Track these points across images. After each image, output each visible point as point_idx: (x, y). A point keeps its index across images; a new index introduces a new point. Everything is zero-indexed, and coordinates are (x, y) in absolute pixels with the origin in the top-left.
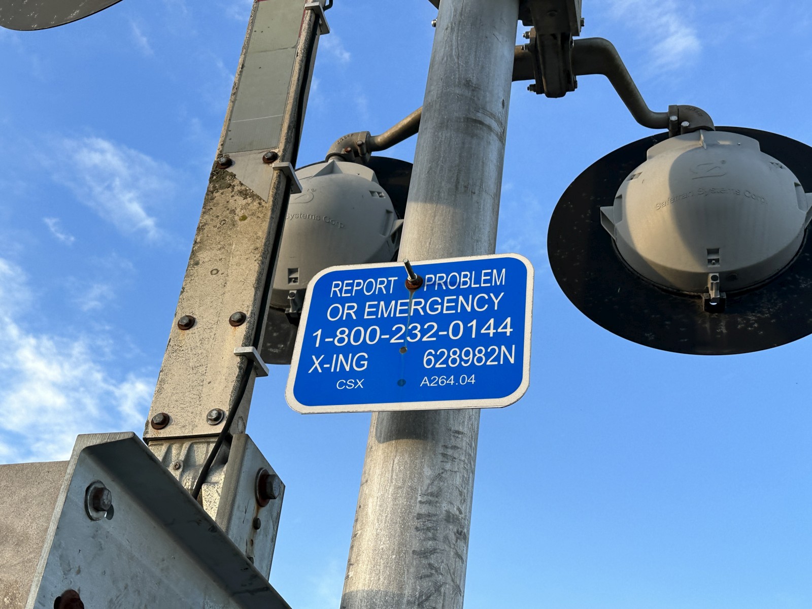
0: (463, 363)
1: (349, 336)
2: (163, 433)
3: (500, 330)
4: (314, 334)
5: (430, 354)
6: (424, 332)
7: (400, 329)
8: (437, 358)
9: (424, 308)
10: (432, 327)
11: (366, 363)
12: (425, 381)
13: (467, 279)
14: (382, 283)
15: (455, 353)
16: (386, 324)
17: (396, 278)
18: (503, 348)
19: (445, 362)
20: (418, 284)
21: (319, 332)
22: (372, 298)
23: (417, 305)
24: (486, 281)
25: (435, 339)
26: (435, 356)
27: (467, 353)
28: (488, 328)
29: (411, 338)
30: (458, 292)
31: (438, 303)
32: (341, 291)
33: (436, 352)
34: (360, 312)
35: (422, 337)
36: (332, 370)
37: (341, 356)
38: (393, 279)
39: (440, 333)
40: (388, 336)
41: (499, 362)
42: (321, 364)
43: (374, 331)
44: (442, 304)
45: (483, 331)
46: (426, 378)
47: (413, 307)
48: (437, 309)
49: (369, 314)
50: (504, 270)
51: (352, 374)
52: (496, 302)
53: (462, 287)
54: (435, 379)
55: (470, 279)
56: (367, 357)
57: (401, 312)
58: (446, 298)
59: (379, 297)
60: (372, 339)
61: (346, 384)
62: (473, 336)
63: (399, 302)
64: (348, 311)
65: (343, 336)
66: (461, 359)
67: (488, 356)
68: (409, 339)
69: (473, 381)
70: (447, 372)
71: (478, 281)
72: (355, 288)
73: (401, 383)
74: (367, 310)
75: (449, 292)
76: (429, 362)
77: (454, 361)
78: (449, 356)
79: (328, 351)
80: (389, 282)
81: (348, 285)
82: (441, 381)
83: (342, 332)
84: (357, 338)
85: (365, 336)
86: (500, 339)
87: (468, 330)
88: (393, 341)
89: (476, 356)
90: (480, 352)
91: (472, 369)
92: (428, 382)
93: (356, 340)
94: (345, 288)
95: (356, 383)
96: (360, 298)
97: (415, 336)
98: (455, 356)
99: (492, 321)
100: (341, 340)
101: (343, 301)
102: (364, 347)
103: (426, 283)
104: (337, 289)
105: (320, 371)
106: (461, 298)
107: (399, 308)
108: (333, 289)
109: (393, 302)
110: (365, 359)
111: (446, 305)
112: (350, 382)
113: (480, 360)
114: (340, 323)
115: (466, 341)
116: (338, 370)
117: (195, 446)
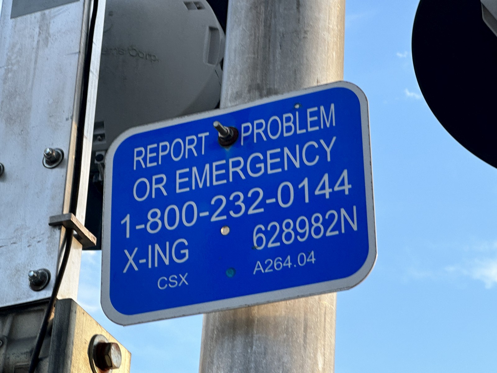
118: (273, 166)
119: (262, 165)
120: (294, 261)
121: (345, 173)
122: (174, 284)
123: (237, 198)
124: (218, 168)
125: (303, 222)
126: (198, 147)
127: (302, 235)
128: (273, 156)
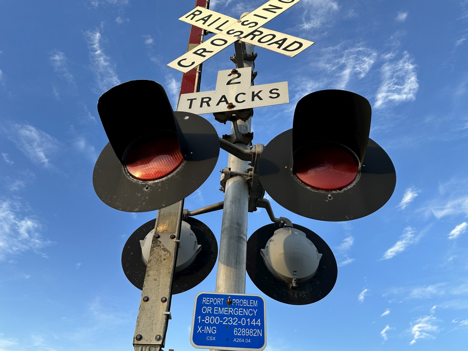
0: (246, 334)
1: (209, 320)
2: (140, 342)
3: (257, 323)
4: (198, 318)
5: (236, 330)
6: (234, 321)
7: (226, 319)
8: (238, 331)
9: (233, 312)
10: (236, 320)
11: (216, 331)
12: (235, 340)
13: (246, 303)
14: (219, 300)
15: (243, 330)
16: (222, 316)
17: (224, 299)
18: (258, 330)
19: (241, 333)
20: (231, 302)
21: (200, 317)
22: (216, 306)
23: (231, 311)
24: (252, 304)
25: (237, 324)
26: (237, 330)
27: (247, 331)
28: (253, 322)
29: (230, 323)
30: (243, 307)
31: (237, 311)
32: (206, 301)
33: (238, 329)
34: (213, 311)
35: (233, 323)
36: (205, 332)
37: (207, 327)
38: (222, 299)
39: (239, 322)
40: (222, 321)
41: (257, 335)
42: (201, 329)
43: (217, 319)
44: (238, 311)
45: (252, 323)
46: (235, 339)
47: (229, 311)
48: (237, 313)
49: (216, 312)
50: (257, 301)
51: (211, 335)
52: (255, 313)
53: (244, 305)
54: (238, 339)
55: (247, 303)
56: (216, 328)
57: (226, 312)
58: (240, 309)
59: (218, 306)
60: (217, 322)
61: (210, 338)
62: (249, 325)
63: (225, 308)
64: (209, 310)
65: (207, 320)
66: (246, 333)
67: (254, 332)
68: (229, 323)
69: (250, 341)
70: (241, 337)
71: (249, 304)
72: (211, 301)
73: (227, 340)
74: (215, 310)
75: (241, 307)
76: (236, 332)
77: (243, 333)
78: (242, 331)
79: (203, 325)
80: (221, 300)
81: (208, 300)
82: (240, 340)
83: (207, 318)
84: (212, 321)
85: (215, 320)
86: (257, 327)
87: (247, 322)
88: (224, 323)
89: (249, 332)
90: (251, 331)
91: (249, 337)
92: (236, 340)
93: (212, 322)
94: (207, 301)
95: (213, 338)
96: (212, 305)
97: (231, 322)
98: (243, 331)
99: (254, 320)
100: (207, 321)
101: (207, 306)
102: (214, 325)
103: (233, 302)
104: (205, 301)
105: (201, 332)
106: (244, 310)
107: (225, 311)
108: (203, 301)
109: (223, 308)
110: (215, 330)
111: (240, 312)
112: (211, 338)
113: (251, 334)
114: (206, 314)
115: (246, 327)
116: (207, 333)
117: (151, 348)
118: (241, 313)
119: (238, 312)
120: (245, 340)
121: (259, 320)
122: (211, 339)
123: (230, 319)
124: (226, 310)
125: (247, 330)
126: (221, 302)
127: (247, 334)
128: (241, 310)
